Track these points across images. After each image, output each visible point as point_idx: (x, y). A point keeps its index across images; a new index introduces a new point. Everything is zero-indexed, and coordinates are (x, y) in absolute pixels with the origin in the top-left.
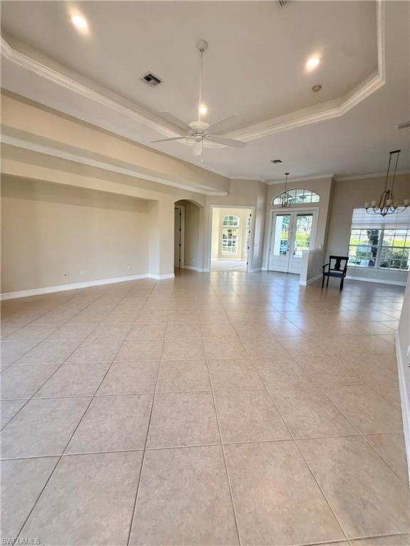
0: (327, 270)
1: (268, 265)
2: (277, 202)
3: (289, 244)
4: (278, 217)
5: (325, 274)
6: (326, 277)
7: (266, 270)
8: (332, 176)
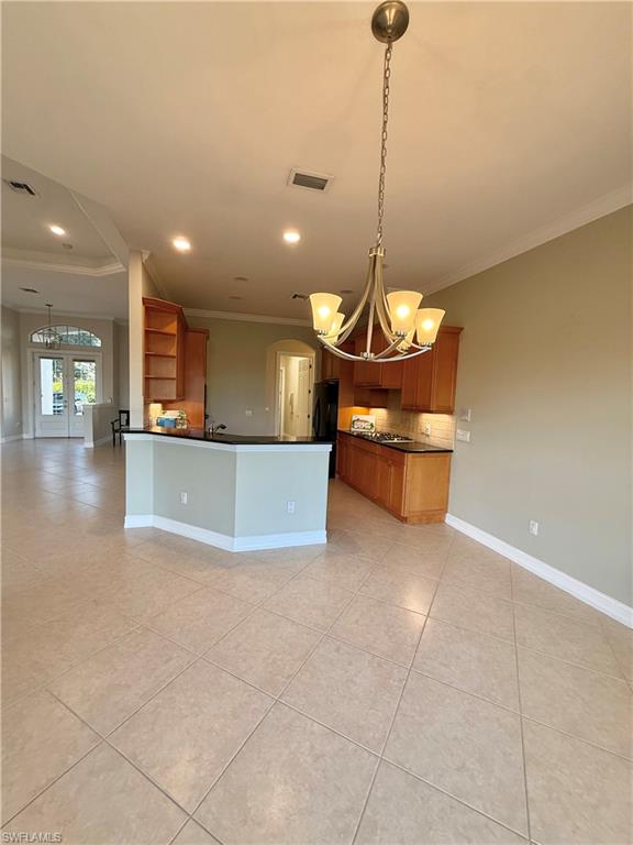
0: (117, 426)
1: (35, 430)
2: (37, 338)
3: (64, 398)
4: (42, 360)
5: (115, 431)
6: (117, 435)
7: (32, 437)
8: (112, 319)
